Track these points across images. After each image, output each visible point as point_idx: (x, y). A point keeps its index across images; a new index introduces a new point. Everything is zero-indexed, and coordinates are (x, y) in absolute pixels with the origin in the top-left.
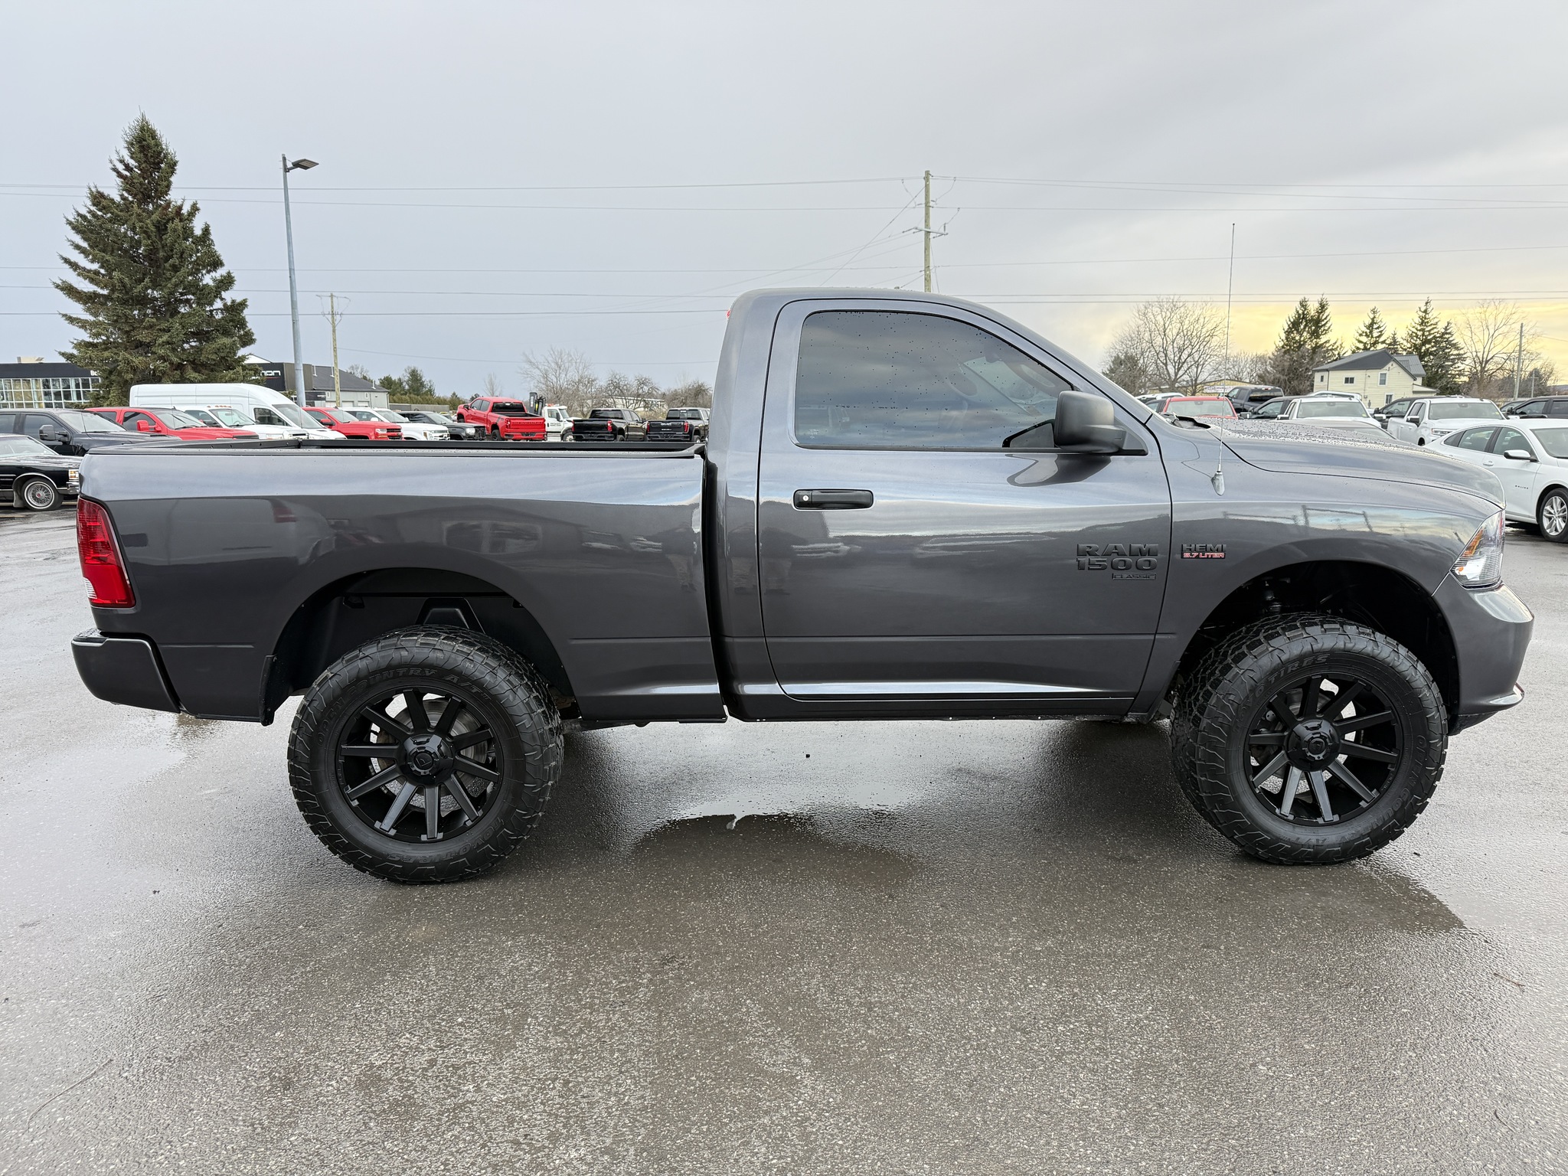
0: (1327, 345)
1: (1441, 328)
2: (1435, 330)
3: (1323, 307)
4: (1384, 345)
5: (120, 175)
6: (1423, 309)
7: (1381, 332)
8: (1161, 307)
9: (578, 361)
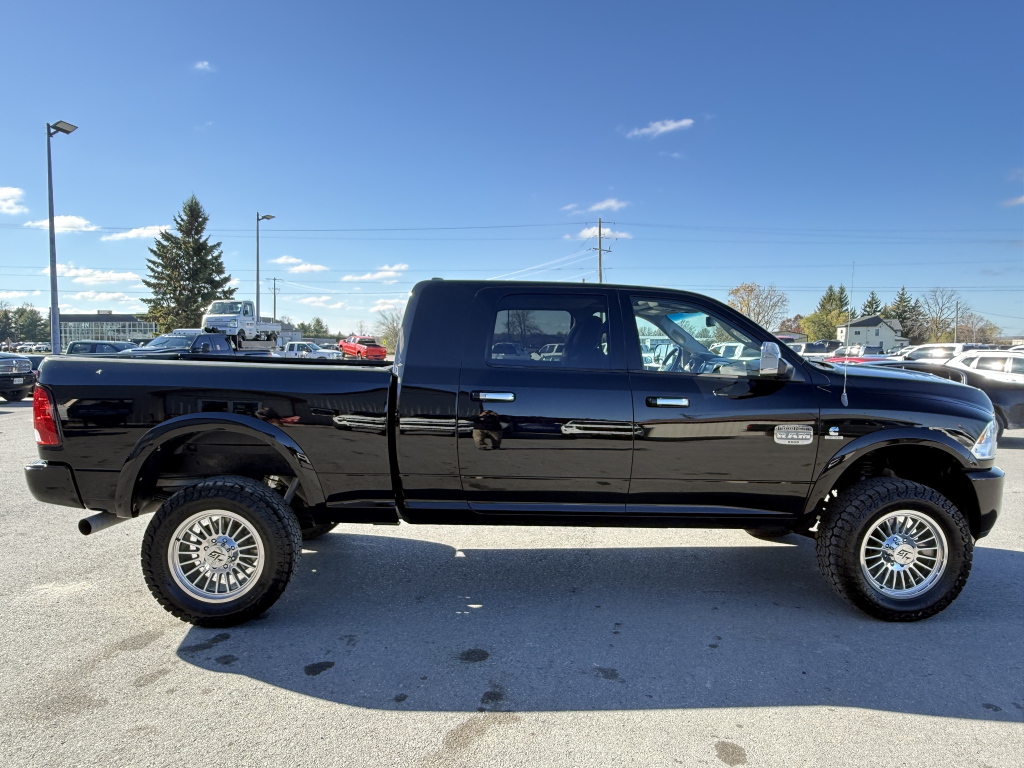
0: (847, 312)
1: (912, 303)
2: (909, 305)
4: (879, 313)
5: (177, 223)
6: (901, 293)
7: (877, 305)
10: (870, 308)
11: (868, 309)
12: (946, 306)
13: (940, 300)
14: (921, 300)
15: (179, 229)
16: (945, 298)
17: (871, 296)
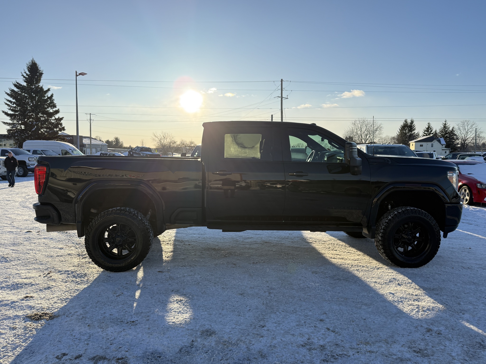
0: (414, 134)
1: (451, 129)
2: (449, 130)
3: (412, 122)
4: (432, 135)
5: (24, 77)
6: (444, 123)
7: (431, 130)
8: (360, 122)
9: (170, 136)
10: (427, 132)
11: (426, 132)
12: (470, 130)
13: (466, 127)
14: (456, 127)
15: (25, 81)
16: (469, 126)
17: (428, 125)
